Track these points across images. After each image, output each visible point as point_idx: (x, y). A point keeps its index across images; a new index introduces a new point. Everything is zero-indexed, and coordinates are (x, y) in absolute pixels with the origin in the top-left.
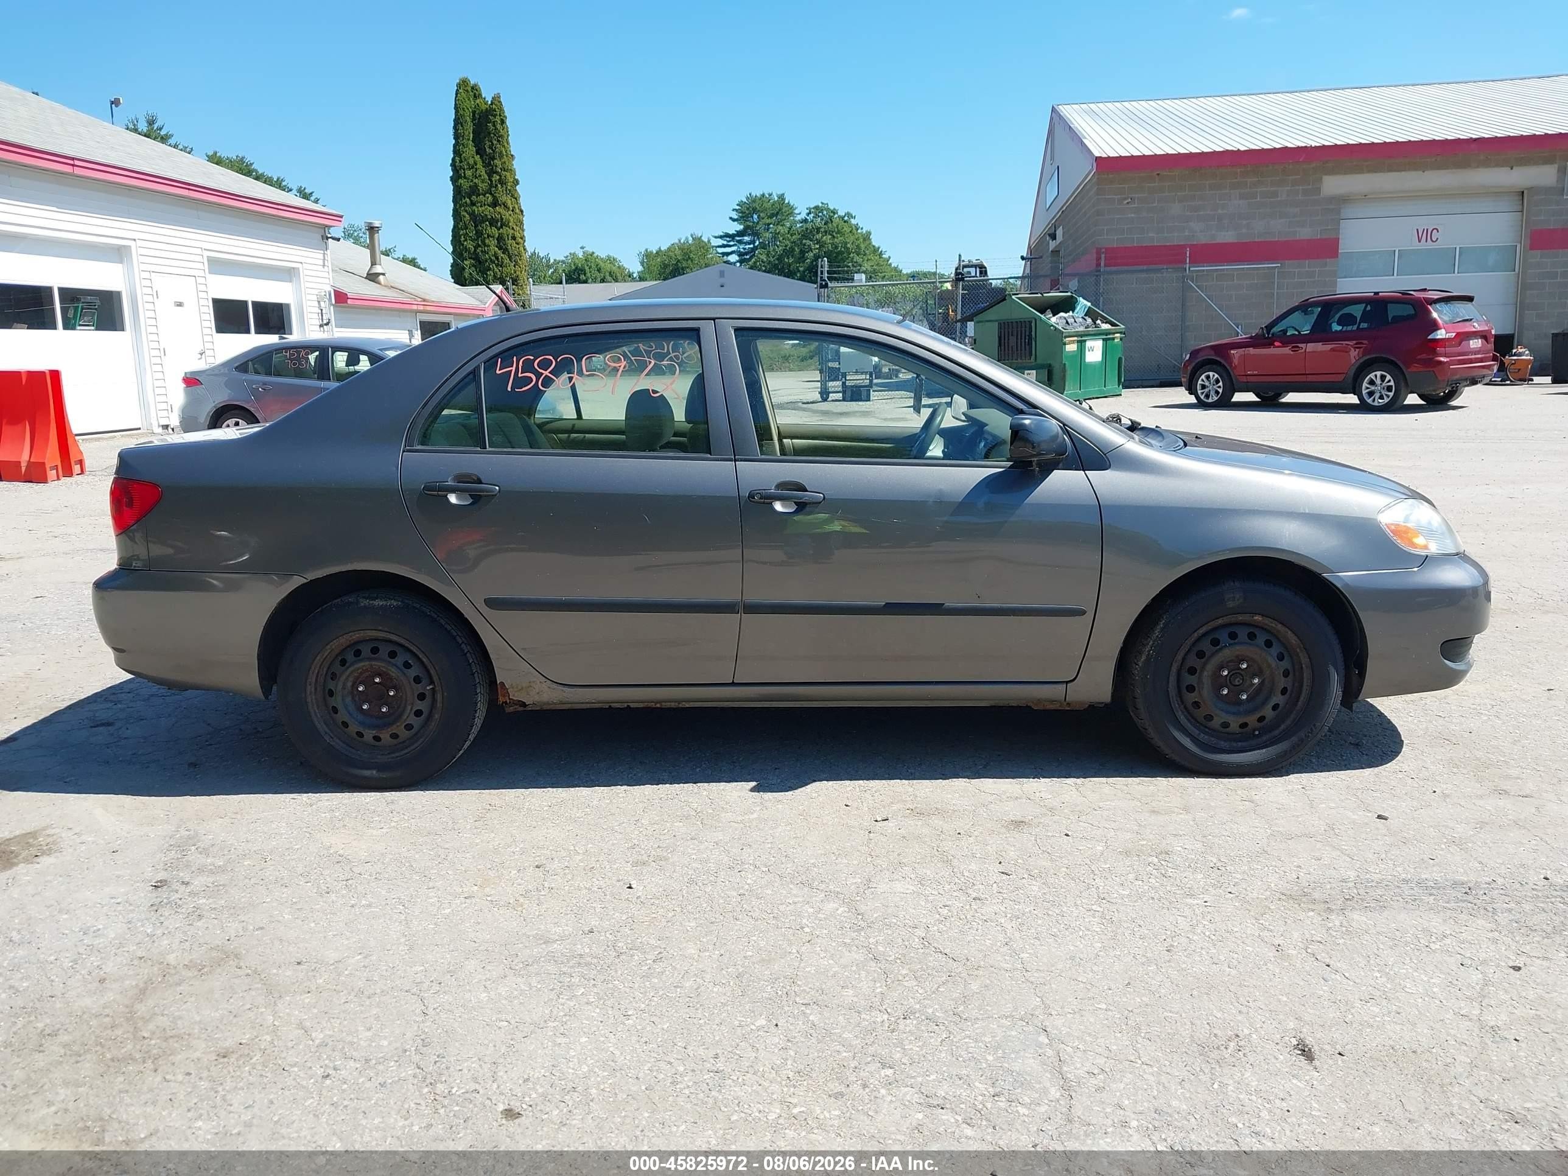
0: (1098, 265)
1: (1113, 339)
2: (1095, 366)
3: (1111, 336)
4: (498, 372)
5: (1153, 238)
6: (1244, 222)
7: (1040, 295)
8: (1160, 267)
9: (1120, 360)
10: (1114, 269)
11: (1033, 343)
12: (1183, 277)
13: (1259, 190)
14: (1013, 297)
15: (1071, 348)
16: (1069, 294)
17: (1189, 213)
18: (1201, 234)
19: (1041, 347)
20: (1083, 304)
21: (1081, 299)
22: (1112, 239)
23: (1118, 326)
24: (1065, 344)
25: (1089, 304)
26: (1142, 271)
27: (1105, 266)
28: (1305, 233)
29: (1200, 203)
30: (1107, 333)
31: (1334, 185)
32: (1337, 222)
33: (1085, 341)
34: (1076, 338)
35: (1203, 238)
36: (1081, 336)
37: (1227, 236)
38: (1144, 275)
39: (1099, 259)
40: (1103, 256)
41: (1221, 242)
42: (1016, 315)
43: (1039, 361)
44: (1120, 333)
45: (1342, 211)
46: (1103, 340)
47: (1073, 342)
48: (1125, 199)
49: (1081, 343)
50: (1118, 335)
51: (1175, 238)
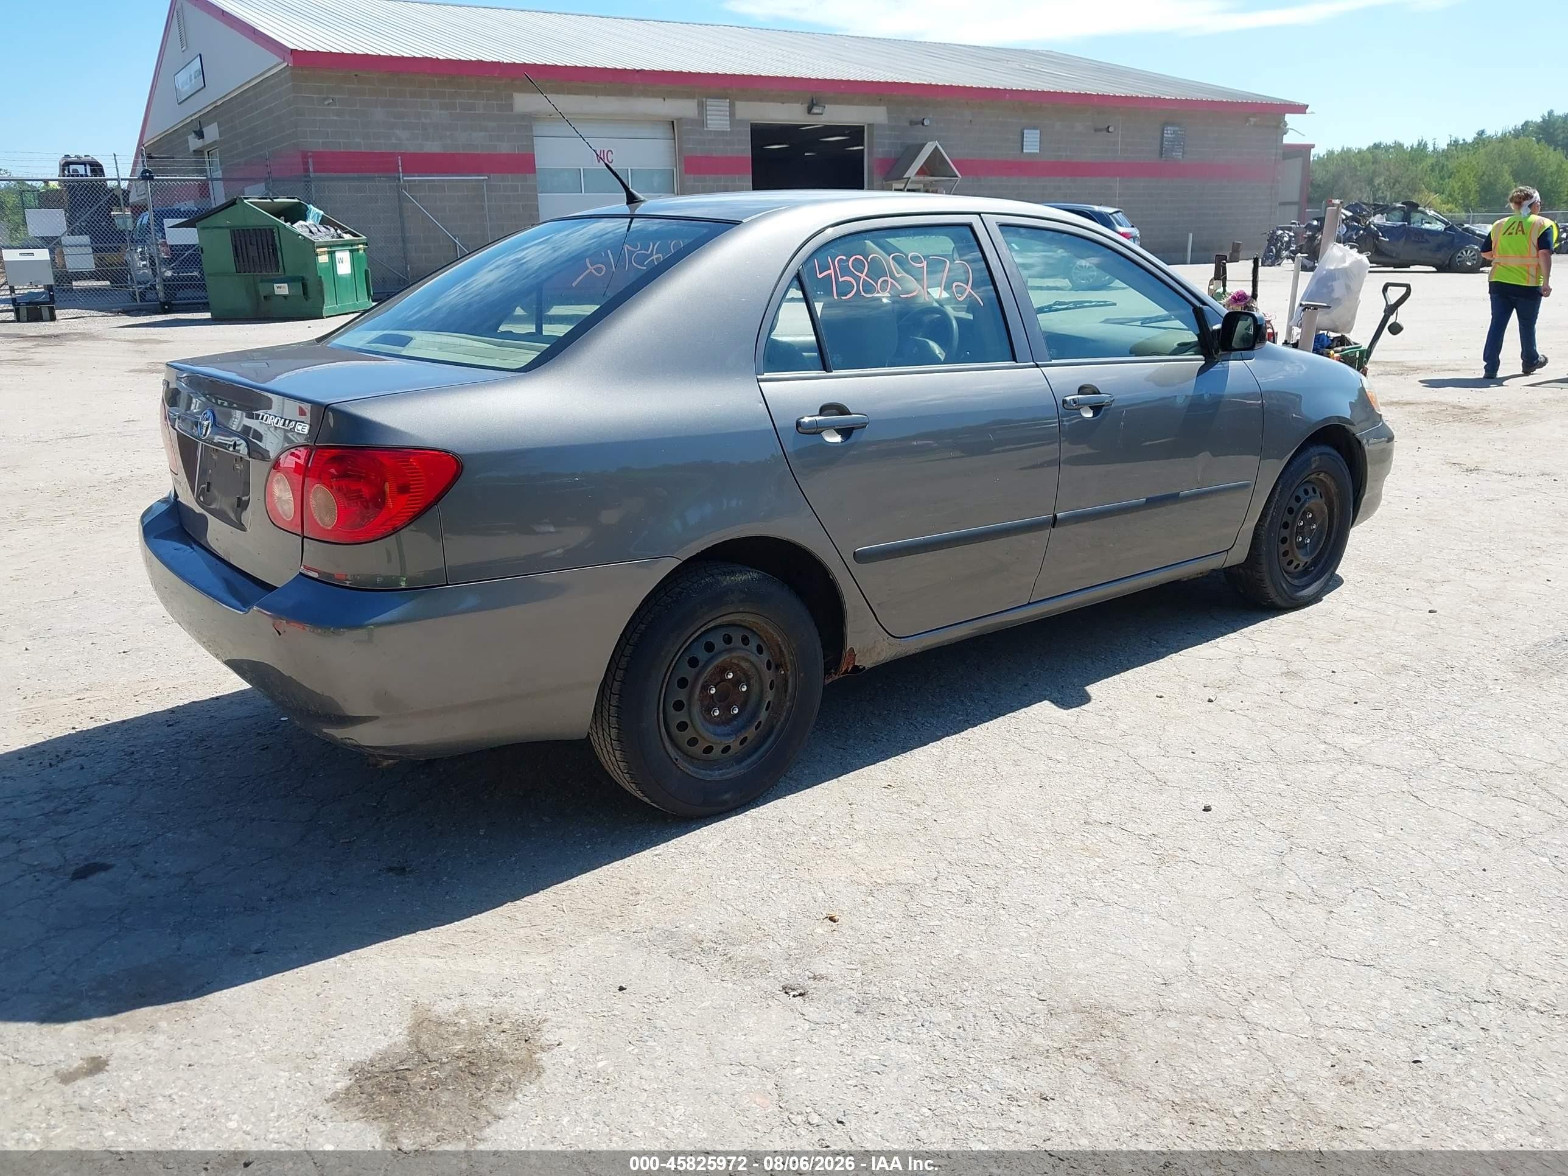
0: (307, 170)
1: (358, 250)
2: (346, 279)
3: (356, 247)
4: (820, 276)
5: (359, 143)
6: (448, 133)
7: (269, 200)
8: (372, 175)
9: (366, 272)
10: (323, 175)
11: (279, 254)
12: (398, 186)
13: (457, 101)
14: (245, 201)
15: (323, 259)
16: (296, 200)
17: (393, 120)
18: (406, 141)
19: (288, 257)
20: (315, 212)
21: (311, 206)
22: (316, 143)
23: (359, 236)
24: (317, 255)
25: (322, 213)
26: (353, 179)
27: (315, 171)
28: (504, 148)
29: (402, 109)
30: (351, 244)
31: (525, 102)
32: (531, 138)
33: (334, 252)
34: (326, 249)
35: (411, 147)
36: (331, 247)
37: (433, 147)
38: (357, 183)
39: (306, 163)
40: (310, 160)
41: (430, 151)
42: (252, 222)
43: (289, 274)
44: (363, 244)
45: (534, 128)
46: (350, 250)
47: (323, 253)
48: (325, 99)
49: (332, 254)
50: (361, 246)
51: (382, 146)
